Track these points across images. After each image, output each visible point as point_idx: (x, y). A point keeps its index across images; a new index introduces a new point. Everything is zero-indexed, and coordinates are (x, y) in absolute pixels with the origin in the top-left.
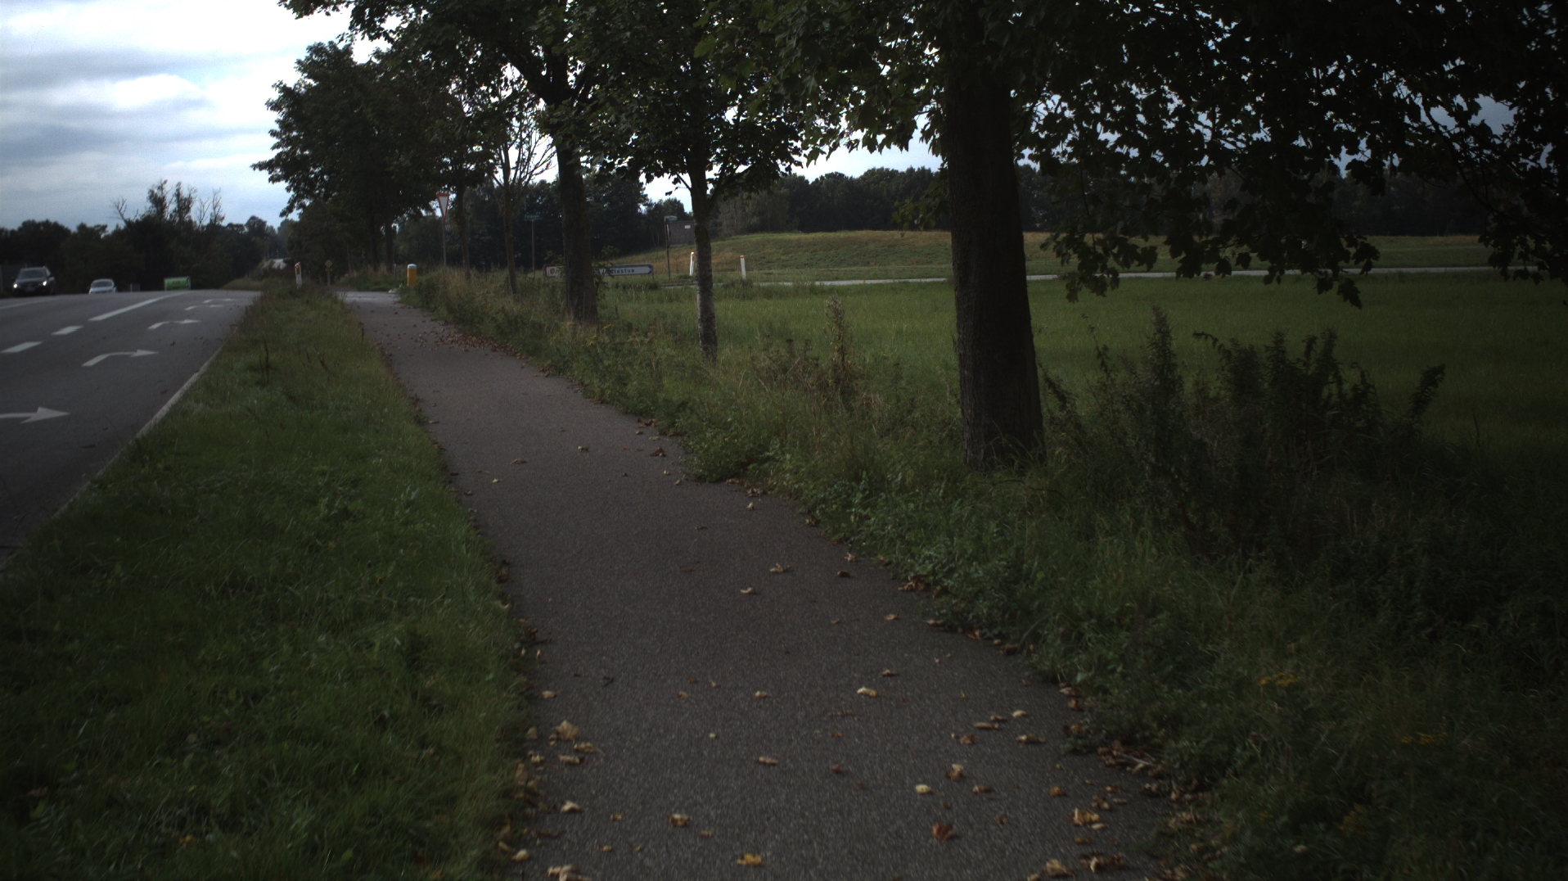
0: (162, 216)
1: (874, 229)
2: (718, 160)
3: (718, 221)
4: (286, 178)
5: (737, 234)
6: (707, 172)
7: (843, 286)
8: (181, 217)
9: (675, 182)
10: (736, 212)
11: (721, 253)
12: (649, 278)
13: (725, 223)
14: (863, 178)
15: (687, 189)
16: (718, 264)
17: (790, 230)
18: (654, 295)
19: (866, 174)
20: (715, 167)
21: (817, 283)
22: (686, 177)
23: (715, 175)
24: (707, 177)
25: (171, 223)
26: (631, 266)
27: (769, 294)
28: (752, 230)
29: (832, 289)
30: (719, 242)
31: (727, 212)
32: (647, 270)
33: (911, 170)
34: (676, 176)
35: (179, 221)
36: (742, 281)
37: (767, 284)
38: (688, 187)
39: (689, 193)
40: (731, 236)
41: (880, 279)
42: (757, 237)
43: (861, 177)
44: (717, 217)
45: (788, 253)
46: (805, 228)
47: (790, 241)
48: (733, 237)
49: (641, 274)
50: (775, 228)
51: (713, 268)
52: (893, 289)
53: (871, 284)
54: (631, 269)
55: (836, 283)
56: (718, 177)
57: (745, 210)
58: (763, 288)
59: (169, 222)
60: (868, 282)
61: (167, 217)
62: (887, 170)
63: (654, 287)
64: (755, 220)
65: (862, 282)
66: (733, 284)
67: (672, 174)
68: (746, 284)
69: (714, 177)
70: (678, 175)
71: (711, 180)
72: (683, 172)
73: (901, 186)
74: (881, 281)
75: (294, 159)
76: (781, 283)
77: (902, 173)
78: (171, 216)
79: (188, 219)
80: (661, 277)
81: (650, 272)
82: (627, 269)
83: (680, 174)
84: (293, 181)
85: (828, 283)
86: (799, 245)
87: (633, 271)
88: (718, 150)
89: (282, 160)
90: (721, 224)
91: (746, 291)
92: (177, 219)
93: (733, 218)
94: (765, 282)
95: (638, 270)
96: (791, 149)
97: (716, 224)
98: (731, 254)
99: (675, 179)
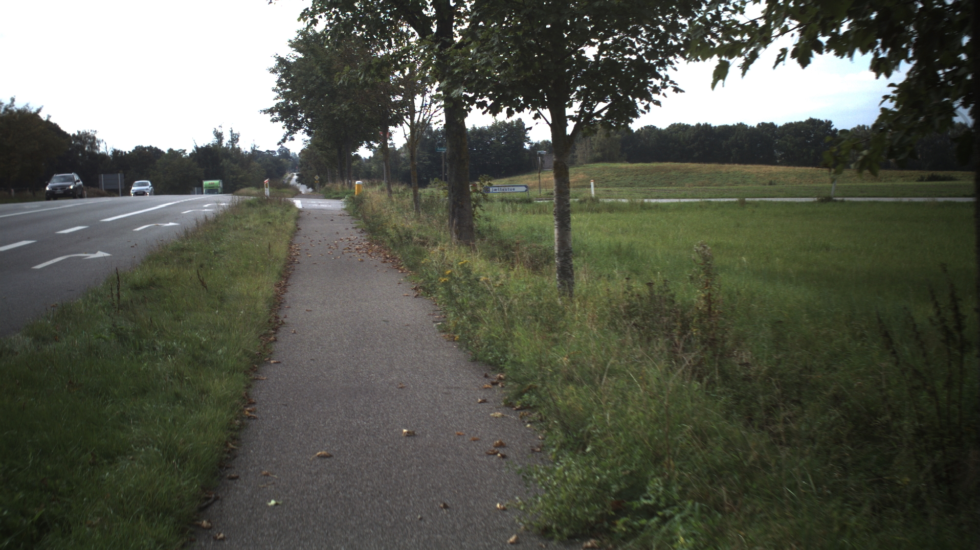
0: (221, 145)
1: (675, 161)
2: (578, 98)
3: (575, 154)
4: (282, 120)
5: (587, 163)
6: (567, 109)
7: (664, 203)
8: (233, 145)
9: (537, 116)
10: (586, 149)
11: (575, 175)
12: (525, 195)
13: (579, 156)
14: (668, 129)
15: (548, 125)
16: (574, 182)
17: (621, 161)
18: (528, 207)
19: (670, 126)
20: (574, 104)
21: (646, 201)
22: (546, 113)
23: (576, 112)
24: (567, 114)
25: (226, 149)
26: (513, 186)
27: (611, 208)
28: (597, 160)
29: (657, 206)
30: (575, 168)
31: (580, 149)
32: (524, 189)
33: (699, 125)
34: (536, 112)
35: (232, 149)
36: (592, 199)
37: (610, 200)
38: (548, 123)
39: (549, 128)
40: (583, 164)
41: (688, 198)
42: (600, 165)
43: (667, 128)
44: (574, 153)
45: (620, 176)
46: (631, 160)
47: (621, 168)
48: (585, 165)
49: (521, 192)
50: (612, 160)
51: (571, 185)
52: (701, 207)
53: (685, 203)
54: (512, 188)
55: (660, 201)
56: (578, 114)
57: (592, 148)
58: (607, 204)
59: (225, 148)
60: (682, 200)
61: (224, 145)
62: (683, 124)
63: (529, 201)
64: (599, 154)
65: (677, 200)
66: (585, 201)
67: (533, 109)
68: (595, 200)
69: (574, 114)
70: (538, 110)
71: (571, 117)
72: (543, 107)
73: (692, 135)
74: (691, 200)
75: (288, 107)
76: (619, 200)
77: (693, 126)
78: (227, 144)
79: (237, 147)
80: (534, 193)
81: (526, 191)
82: (510, 188)
83: (541, 110)
84: (287, 122)
85: (653, 201)
86: (627, 171)
87: (514, 189)
88: (578, 88)
89: (279, 108)
90: (576, 157)
91: (593, 206)
92: (231, 146)
93: (584, 153)
94: (607, 198)
95: (517, 189)
96: (651, 87)
97: (573, 157)
98: (583, 176)
99: (536, 114)
